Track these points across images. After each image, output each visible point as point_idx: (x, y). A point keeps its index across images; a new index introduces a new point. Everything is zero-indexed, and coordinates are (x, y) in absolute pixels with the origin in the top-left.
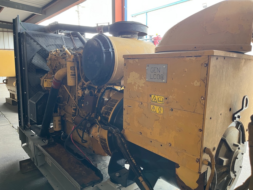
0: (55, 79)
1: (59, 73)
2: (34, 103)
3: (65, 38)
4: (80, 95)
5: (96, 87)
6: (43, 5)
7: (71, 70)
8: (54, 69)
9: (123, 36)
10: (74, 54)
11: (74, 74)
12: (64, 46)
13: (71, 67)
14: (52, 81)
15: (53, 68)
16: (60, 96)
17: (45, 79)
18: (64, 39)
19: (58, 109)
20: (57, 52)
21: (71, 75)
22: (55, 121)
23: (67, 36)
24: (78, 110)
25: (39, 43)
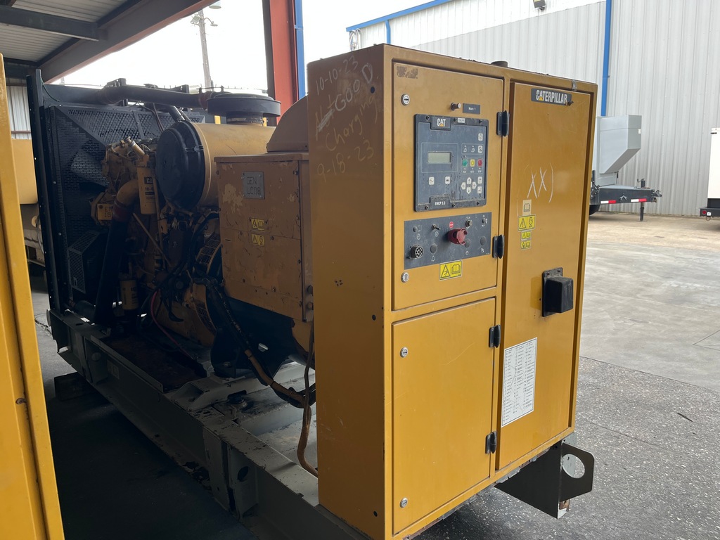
0: (118, 202)
1: (126, 190)
2: (80, 253)
3: (141, 116)
4: (165, 232)
5: (191, 214)
6: (100, 14)
7: (146, 183)
8: (118, 183)
9: (234, 120)
10: (149, 153)
11: (151, 191)
12: (129, 137)
13: (145, 178)
14: (112, 207)
15: (115, 181)
16: (132, 238)
17: (99, 203)
18: (137, 118)
19: (130, 264)
20: (122, 147)
21: (146, 193)
22: (124, 289)
23: (147, 110)
24: (166, 261)
25: (85, 129)
